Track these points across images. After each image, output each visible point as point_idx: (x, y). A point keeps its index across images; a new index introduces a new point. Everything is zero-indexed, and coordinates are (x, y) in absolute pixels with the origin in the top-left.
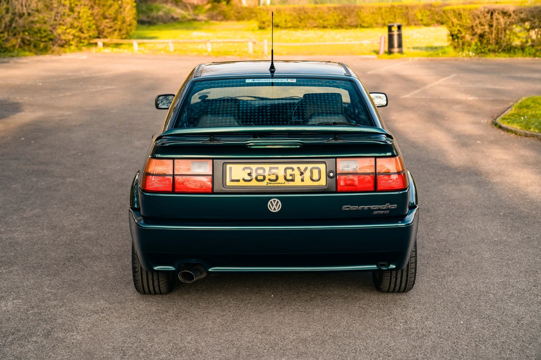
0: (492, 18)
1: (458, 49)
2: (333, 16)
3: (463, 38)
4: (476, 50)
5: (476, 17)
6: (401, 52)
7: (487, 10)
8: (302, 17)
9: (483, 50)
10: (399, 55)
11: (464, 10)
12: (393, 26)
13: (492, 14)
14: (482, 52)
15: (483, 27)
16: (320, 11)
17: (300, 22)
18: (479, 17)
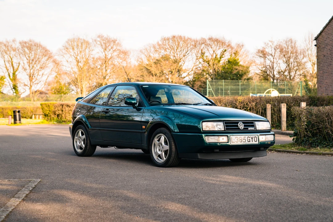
0: (63, 108)
1: (48, 121)
3: (50, 116)
4: (57, 121)
5: (55, 107)
6: (20, 123)
7: (60, 104)
9: (60, 121)
10: (20, 124)
11: (50, 104)
12: (16, 111)
13: (63, 106)
14: (60, 122)
15: (59, 111)
18: (57, 107)
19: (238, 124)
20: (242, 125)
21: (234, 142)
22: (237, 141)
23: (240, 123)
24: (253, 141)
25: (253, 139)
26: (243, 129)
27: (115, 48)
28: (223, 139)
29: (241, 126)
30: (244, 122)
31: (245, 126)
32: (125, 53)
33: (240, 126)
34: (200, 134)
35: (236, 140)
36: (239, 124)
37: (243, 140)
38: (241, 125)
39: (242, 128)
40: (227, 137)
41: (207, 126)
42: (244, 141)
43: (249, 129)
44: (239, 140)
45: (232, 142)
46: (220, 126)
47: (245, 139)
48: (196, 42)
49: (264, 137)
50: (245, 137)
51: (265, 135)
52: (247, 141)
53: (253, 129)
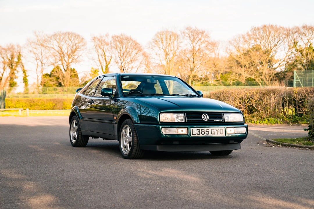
2: (50, 104)
8: (32, 104)
16: (42, 101)
17: (31, 107)
19: (202, 115)
20: (206, 117)
21: (195, 134)
22: (199, 133)
23: (204, 114)
24: (219, 133)
25: (219, 131)
26: (207, 121)
27: (203, 40)
28: (182, 131)
29: (206, 118)
30: (209, 114)
31: (210, 118)
32: (214, 44)
33: (204, 117)
34: (157, 126)
35: (197, 132)
36: (204, 116)
37: (206, 132)
38: (205, 117)
39: (206, 120)
40: (187, 129)
41: (165, 117)
42: (207, 133)
43: (215, 121)
44: (201, 132)
45: (193, 134)
46: (180, 118)
47: (208, 131)
48: (288, 30)
49: (233, 129)
50: (208, 129)
51: (235, 127)
52: (210, 134)
53: (220, 120)
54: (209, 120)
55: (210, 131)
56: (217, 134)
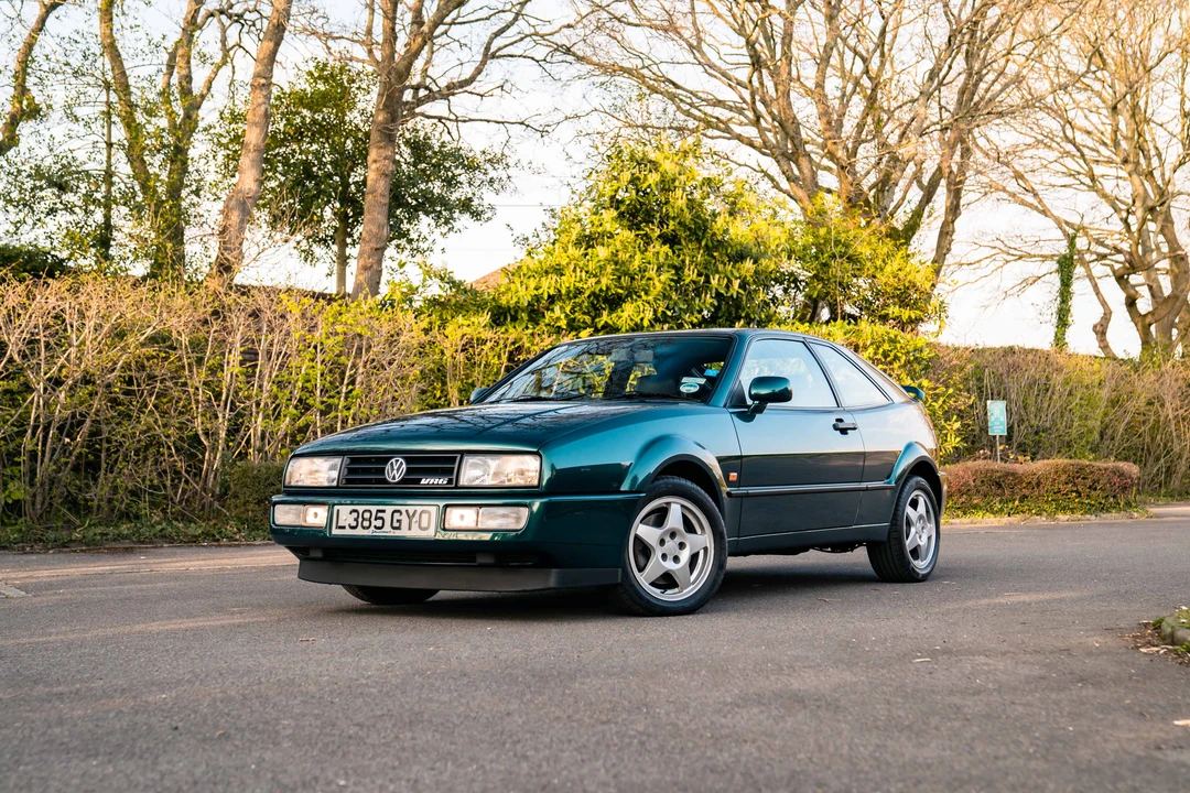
20: (398, 470)
21: (344, 528)
22: (354, 524)
23: (393, 460)
24: (415, 526)
26: (398, 483)
28: (316, 515)
29: (395, 472)
31: (409, 471)
33: (393, 470)
35: (352, 519)
36: (392, 464)
37: (376, 519)
38: (395, 468)
39: (394, 478)
40: (328, 508)
42: (379, 523)
43: (423, 482)
44: (360, 520)
45: (337, 527)
47: (382, 518)
49: (470, 513)
50: (384, 511)
52: (387, 527)
53: (442, 481)
54: (403, 479)
55: (387, 516)
56: (410, 529)
